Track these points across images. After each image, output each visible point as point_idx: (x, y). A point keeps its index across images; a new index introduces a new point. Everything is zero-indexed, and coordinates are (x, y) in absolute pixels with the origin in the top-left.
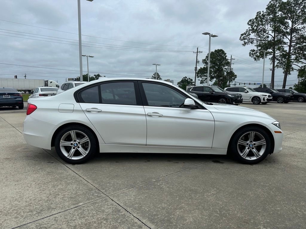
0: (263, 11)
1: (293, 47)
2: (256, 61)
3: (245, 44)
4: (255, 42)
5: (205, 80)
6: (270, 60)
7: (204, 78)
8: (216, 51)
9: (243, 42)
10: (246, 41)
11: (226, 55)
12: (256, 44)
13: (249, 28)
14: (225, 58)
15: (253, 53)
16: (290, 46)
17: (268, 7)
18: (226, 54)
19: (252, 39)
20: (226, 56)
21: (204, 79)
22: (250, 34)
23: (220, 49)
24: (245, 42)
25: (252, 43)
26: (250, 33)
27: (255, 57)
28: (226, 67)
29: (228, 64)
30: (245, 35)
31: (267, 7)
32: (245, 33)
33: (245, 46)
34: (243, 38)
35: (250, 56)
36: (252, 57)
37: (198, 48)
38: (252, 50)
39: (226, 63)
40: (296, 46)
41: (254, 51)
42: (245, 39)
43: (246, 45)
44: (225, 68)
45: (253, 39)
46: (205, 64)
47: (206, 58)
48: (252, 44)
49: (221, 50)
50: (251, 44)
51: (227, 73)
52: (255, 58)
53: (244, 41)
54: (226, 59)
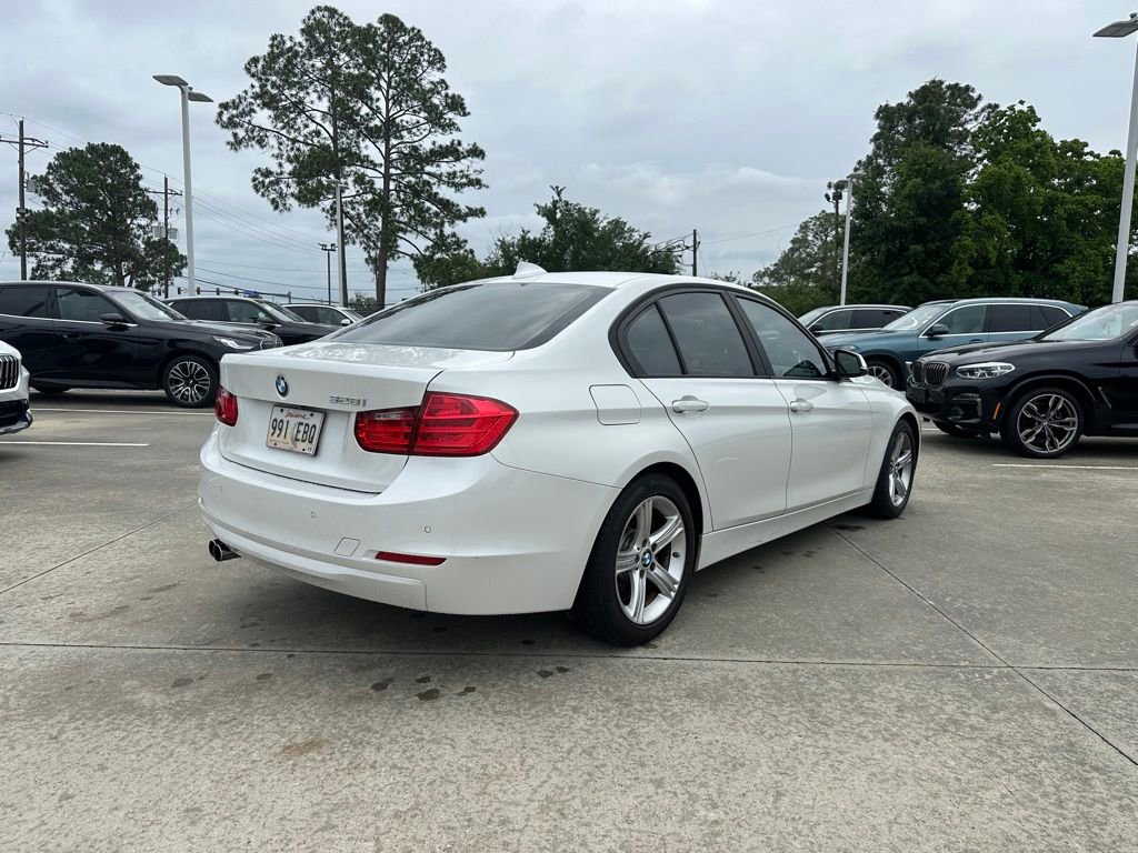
0: (291, 38)
1: (394, 180)
2: (277, 212)
3: (237, 144)
4: (272, 141)
5: (52, 268)
6: (325, 214)
7: (50, 256)
8: (92, 148)
9: (228, 135)
10: (241, 133)
11: (139, 172)
12: (276, 151)
13: (253, 86)
14: (136, 186)
15: (267, 181)
16: (387, 177)
17: (308, 26)
18: (137, 166)
19: (261, 129)
20: (139, 178)
21: (50, 263)
22: (254, 111)
23: (110, 143)
24: (235, 135)
25: (261, 142)
26: (255, 107)
27: (274, 196)
28: (144, 222)
29: (149, 208)
30: (236, 108)
31: (303, 26)
32: (234, 102)
33: (240, 151)
34: (230, 119)
35: (258, 191)
36: (263, 195)
37: (21, 123)
38: (259, 169)
39: (140, 205)
40: (403, 178)
41: (268, 173)
42: (236, 125)
43: (242, 146)
44: (140, 226)
45: (267, 130)
46: (45, 198)
47: (49, 173)
48: (262, 147)
49: (116, 150)
50: (257, 147)
51: (148, 243)
52: (274, 199)
53: (235, 131)
54: (141, 190)
